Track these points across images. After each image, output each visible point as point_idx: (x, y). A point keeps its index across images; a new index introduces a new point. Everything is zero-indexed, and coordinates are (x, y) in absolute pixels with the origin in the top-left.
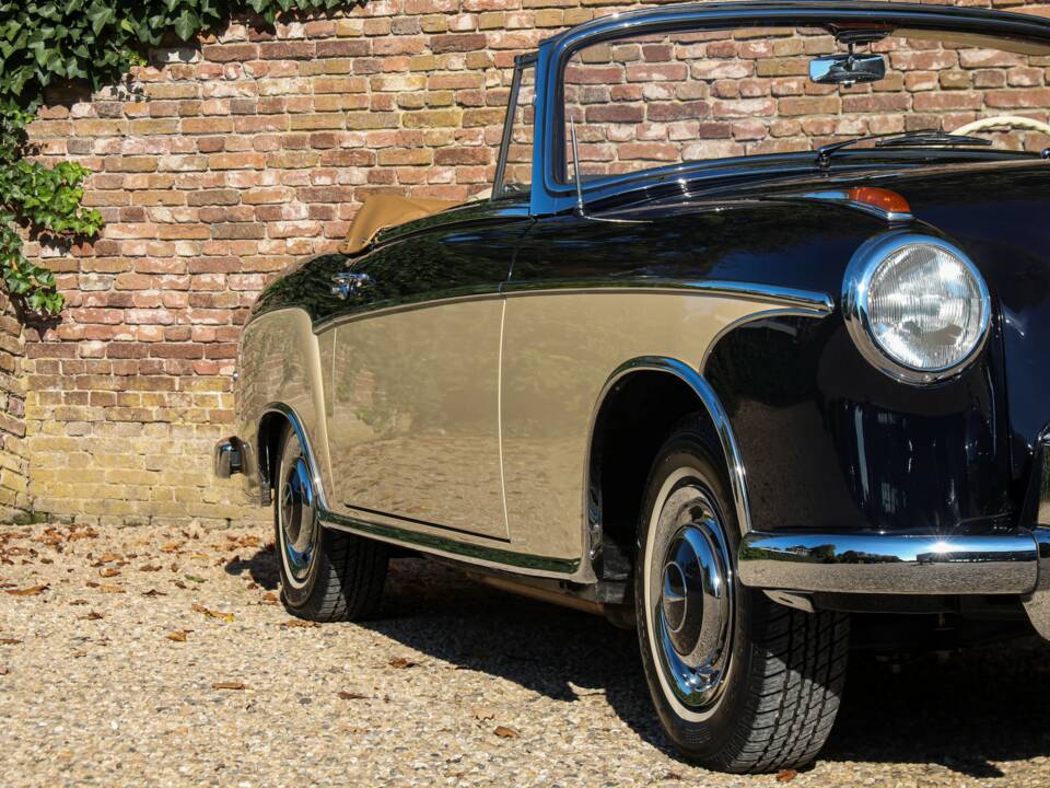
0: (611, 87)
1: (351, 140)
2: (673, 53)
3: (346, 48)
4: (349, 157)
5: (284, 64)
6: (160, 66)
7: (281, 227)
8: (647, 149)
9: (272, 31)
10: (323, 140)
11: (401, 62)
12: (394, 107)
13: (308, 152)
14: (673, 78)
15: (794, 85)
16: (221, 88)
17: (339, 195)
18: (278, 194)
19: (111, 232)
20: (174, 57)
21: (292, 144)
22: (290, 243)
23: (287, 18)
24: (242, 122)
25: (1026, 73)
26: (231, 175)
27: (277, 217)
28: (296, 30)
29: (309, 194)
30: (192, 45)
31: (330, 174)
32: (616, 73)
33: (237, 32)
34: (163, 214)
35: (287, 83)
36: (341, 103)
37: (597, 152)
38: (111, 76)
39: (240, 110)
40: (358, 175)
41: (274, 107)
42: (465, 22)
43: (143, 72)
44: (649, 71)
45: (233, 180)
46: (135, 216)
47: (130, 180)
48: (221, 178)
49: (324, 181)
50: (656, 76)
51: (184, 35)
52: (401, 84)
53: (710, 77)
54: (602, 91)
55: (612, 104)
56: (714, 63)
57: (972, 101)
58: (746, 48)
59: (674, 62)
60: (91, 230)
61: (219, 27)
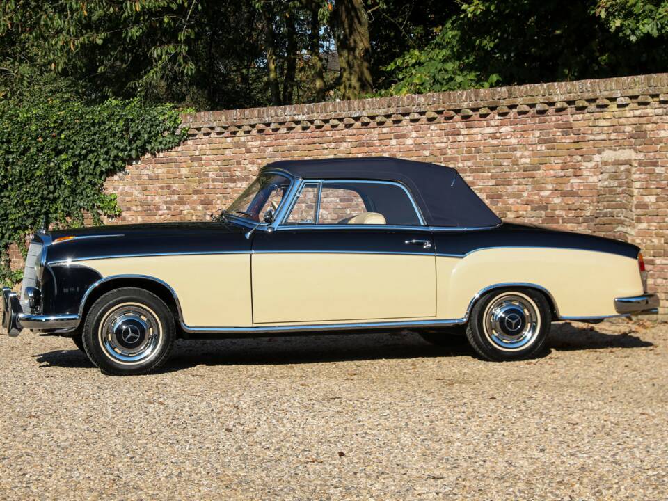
1: (175, 187)
2: (242, 162)
3: (171, 160)
4: (174, 192)
5: (159, 165)
6: (131, 165)
7: (160, 212)
9: (155, 155)
10: (169, 187)
11: (184, 165)
12: (183, 177)
13: (165, 190)
16: (145, 172)
17: (172, 203)
18: (159, 203)
19: (124, 214)
20: (134, 163)
21: (162, 188)
22: (162, 217)
23: (158, 151)
24: (150, 181)
26: (149, 197)
27: (160, 210)
28: (161, 155)
29: (166, 203)
30: (138, 159)
31: (170, 197)
32: (230, 168)
33: (148, 156)
34: (134, 208)
35: (160, 170)
36: (172, 176)
38: (122, 169)
39: (150, 178)
40: (176, 197)
41: (157, 177)
42: (197, 153)
43: (128, 167)
45: (149, 198)
46: (129, 209)
47: (128, 199)
48: (147, 198)
49: (169, 199)
51: (134, 157)
52: (184, 171)
55: (229, 177)
59: (242, 165)
60: (117, 213)
61: (144, 154)
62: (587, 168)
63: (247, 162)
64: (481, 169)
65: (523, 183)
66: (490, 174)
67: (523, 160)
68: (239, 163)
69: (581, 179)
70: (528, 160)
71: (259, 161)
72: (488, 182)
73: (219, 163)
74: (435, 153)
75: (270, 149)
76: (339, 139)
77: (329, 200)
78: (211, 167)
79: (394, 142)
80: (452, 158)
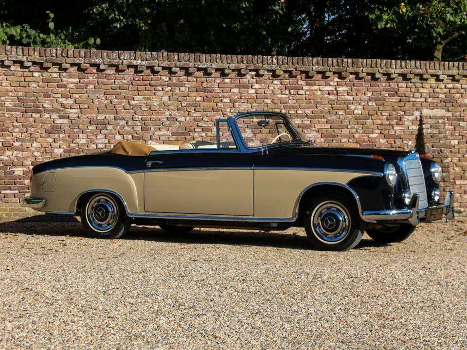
0: (33, 104)
2: (52, 96)
8: (44, 120)
14: (52, 102)
15: (86, 106)
25: (146, 107)
32: (34, 100)
37: (29, 121)
44: (45, 100)
50: (47, 102)
53: (62, 103)
54: (31, 104)
55: (32, 108)
56: (64, 99)
57: (132, 113)
58: (73, 96)
59: (52, 98)
62: (408, 120)
63: (59, 96)
64: (318, 116)
65: (356, 127)
66: (326, 120)
67: (356, 112)
68: (47, 96)
69: (402, 127)
70: (360, 112)
71: (77, 96)
72: (325, 126)
73: (20, 94)
74: (276, 101)
75: (91, 86)
76: (177, 83)
77: (161, 133)
78: (7, 97)
79: (236, 90)
80: (293, 106)
